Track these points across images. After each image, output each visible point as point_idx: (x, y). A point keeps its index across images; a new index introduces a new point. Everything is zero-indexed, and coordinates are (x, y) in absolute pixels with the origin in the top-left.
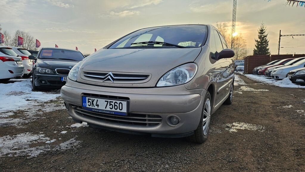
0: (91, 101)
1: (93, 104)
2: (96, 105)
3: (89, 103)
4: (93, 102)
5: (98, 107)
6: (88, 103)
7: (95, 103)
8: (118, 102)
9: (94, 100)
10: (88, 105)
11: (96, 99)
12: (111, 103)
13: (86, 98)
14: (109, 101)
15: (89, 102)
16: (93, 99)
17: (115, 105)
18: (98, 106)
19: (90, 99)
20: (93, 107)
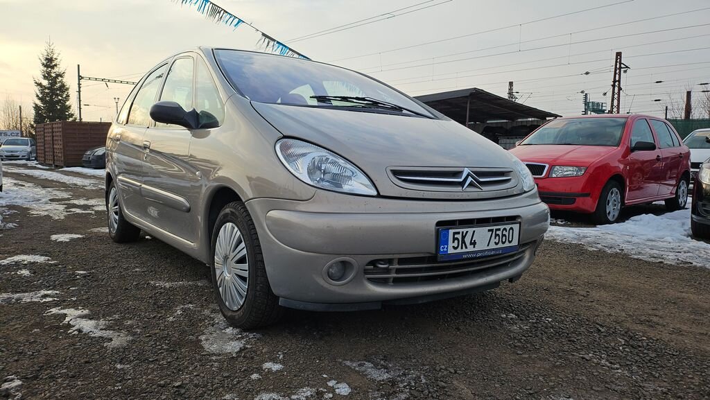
0: (459, 236)
1: (463, 242)
2: (471, 244)
3: (456, 241)
4: (463, 237)
5: (474, 247)
6: (453, 242)
7: (468, 240)
8: (508, 227)
9: (467, 232)
10: (453, 247)
11: (470, 230)
12: (498, 232)
13: (448, 232)
14: (495, 228)
15: (454, 239)
16: (465, 230)
17: (503, 235)
18: (474, 244)
19: (458, 233)
20: (464, 250)
